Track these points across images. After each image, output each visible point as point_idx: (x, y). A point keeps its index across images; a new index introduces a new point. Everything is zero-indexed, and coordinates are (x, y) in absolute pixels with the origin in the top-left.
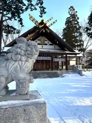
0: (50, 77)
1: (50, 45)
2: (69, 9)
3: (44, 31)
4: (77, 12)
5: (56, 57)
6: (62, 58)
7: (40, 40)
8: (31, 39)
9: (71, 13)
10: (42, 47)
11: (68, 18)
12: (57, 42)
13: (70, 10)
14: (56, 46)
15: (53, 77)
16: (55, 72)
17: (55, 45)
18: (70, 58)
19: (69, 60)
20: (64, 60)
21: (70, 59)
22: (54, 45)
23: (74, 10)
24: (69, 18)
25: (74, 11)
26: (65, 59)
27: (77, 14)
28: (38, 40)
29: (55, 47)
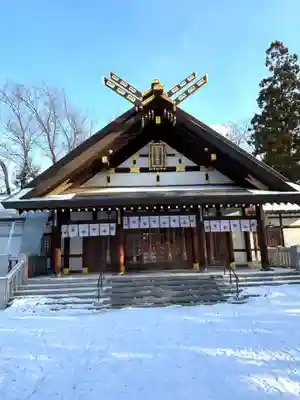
0: (184, 301)
1: (188, 169)
2: (268, 51)
3: (158, 120)
4: (295, 57)
5: (219, 217)
6: (244, 217)
7: (147, 156)
8: (111, 151)
9: (274, 64)
10: (158, 179)
11: (265, 81)
12: (214, 157)
13: (270, 56)
14: (210, 173)
15: (196, 302)
16: (212, 277)
17: (207, 167)
18: (280, 218)
19: (281, 228)
20: (249, 226)
21: (285, 222)
22: (202, 168)
23: (284, 51)
24: (269, 80)
25: (285, 56)
26: (254, 221)
27: (297, 63)
28: (141, 156)
29: (207, 176)
